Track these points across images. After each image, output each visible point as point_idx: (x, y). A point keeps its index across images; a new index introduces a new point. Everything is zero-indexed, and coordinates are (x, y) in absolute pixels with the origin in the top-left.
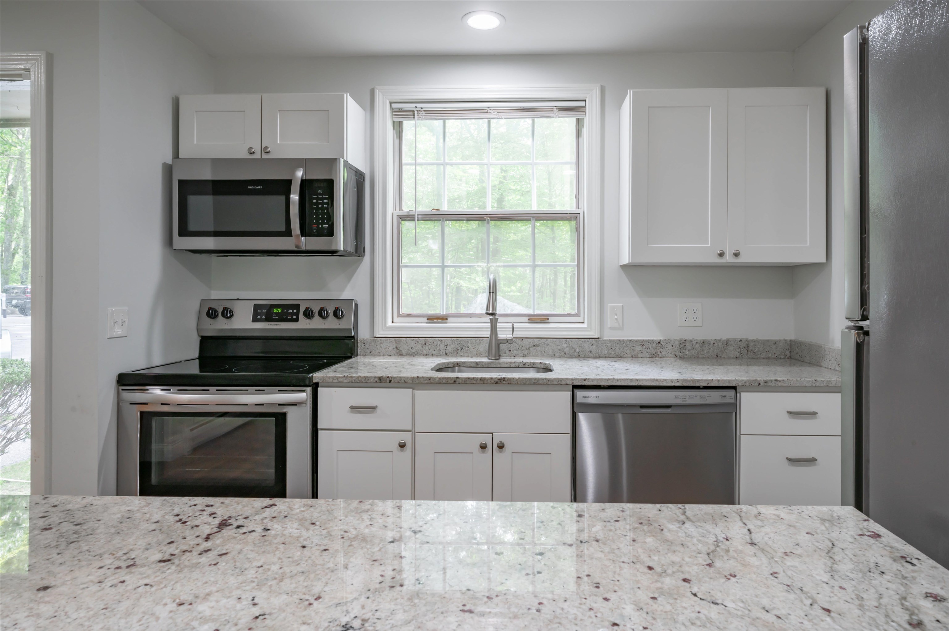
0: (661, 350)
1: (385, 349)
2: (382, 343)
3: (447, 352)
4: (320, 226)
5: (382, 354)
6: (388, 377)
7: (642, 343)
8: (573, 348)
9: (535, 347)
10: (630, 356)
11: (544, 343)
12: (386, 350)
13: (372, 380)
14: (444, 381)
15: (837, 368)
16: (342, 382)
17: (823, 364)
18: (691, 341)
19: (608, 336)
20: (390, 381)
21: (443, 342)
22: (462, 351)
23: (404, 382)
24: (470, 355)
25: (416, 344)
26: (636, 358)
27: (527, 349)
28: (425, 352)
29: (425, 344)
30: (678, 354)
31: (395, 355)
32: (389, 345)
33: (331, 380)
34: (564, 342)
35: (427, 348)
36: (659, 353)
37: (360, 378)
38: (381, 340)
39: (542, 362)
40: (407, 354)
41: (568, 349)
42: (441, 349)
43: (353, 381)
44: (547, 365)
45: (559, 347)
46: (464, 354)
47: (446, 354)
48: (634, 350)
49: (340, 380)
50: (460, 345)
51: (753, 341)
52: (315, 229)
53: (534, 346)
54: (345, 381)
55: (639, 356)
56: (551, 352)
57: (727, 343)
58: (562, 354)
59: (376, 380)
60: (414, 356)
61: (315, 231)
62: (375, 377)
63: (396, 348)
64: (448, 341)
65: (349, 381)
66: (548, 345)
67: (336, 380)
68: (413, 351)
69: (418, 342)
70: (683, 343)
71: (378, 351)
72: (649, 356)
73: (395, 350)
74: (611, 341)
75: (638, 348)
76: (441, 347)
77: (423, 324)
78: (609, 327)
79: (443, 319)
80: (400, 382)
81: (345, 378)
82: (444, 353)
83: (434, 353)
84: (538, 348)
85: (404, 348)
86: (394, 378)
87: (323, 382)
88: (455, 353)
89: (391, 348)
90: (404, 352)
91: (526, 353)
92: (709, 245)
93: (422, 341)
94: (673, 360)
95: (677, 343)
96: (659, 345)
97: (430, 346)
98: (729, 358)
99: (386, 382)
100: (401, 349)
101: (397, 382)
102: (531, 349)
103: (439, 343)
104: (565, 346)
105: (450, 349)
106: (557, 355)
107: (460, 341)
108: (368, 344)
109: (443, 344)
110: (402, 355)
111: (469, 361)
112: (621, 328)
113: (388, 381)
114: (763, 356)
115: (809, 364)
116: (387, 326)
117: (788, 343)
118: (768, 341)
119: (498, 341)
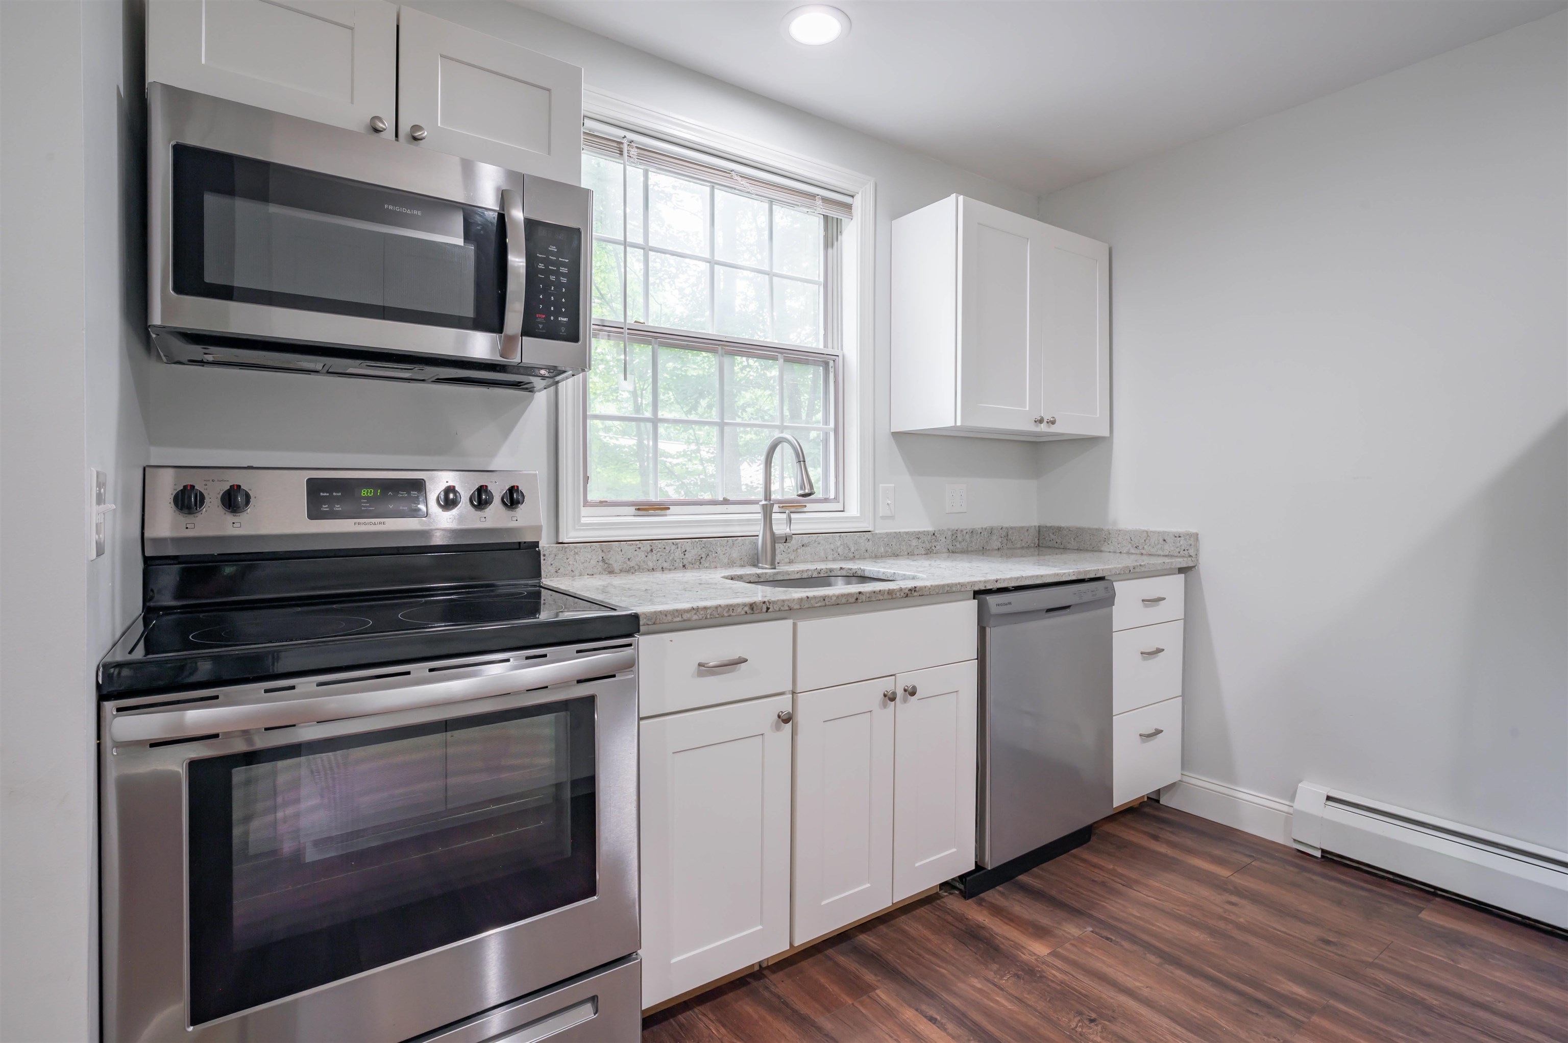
0: (935, 544)
1: (583, 563)
2: (577, 553)
3: (684, 563)
4: (552, 318)
5: (577, 573)
6: (764, 602)
7: (918, 536)
8: (848, 547)
9: (803, 548)
10: (906, 553)
11: (815, 541)
12: (585, 565)
13: (739, 610)
14: (844, 601)
16: (689, 620)
17: (1103, 549)
18: (962, 531)
19: (883, 528)
20: (768, 609)
21: (679, 546)
22: (708, 559)
23: (787, 608)
24: (718, 565)
25: (636, 553)
26: (912, 555)
27: (794, 551)
28: (651, 565)
29: (652, 550)
30: (951, 547)
31: (600, 573)
32: (589, 557)
33: (669, 618)
34: (837, 539)
35: (655, 558)
36: (933, 548)
37: (719, 610)
38: (575, 547)
39: (844, 567)
40: (621, 571)
41: (842, 547)
42: (676, 558)
43: (708, 617)
44: (854, 571)
45: (832, 547)
46: (710, 564)
47: (684, 566)
48: (910, 546)
49: (686, 616)
50: (704, 550)
51: (1012, 528)
52: (541, 323)
53: (803, 546)
54: (695, 617)
55: (916, 553)
56: (822, 554)
57: (991, 531)
58: (835, 556)
59: (746, 609)
60: (633, 573)
61: (541, 326)
62: (745, 605)
63: (603, 560)
64: (687, 545)
65: (701, 617)
66: (819, 543)
67: (678, 616)
68: (632, 564)
69: (640, 548)
70: (955, 534)
71: (570, 568)
72: (924, 553)
73: (601, 564)
74: (888, 534)
75: (914, 543)
76: (677, 554)
77: (628, 517)
78: (881, 515)
79: (661, 507)
80: (782, 608)
81: (694, 612)
82: (681, 565)
83: (665, 565)
84: (808, 549)
85: (616, 560)
86: (775, 602)
87: (654, 624)
88: (698, 563)
89: (593, 562)
90: (616, 567)
91: (792, 557)
92: (1028, 409)
93: (646, 546)
94: (945, 555)
95: (950, 533)
96: (934, 537)
97: (659, 554)
98: (993, 550)
99: (761, 612)
100: (611, 562)
101: (778, 609)
102: (799, 550)
103: (673, 547)
104: (839, 544)
105: (690, 556)
106: (830, 557)
107: (705, 544)
108: (553, 556)
109: (679, 549)
110: (611, 572)
112: (892, 517)
113: (765, 610)
114: (1019, 546)
115: (1079, 550)
116: (582, 522)
117: (1037, 529)
118: (1022, 528)
119: (775, 539)
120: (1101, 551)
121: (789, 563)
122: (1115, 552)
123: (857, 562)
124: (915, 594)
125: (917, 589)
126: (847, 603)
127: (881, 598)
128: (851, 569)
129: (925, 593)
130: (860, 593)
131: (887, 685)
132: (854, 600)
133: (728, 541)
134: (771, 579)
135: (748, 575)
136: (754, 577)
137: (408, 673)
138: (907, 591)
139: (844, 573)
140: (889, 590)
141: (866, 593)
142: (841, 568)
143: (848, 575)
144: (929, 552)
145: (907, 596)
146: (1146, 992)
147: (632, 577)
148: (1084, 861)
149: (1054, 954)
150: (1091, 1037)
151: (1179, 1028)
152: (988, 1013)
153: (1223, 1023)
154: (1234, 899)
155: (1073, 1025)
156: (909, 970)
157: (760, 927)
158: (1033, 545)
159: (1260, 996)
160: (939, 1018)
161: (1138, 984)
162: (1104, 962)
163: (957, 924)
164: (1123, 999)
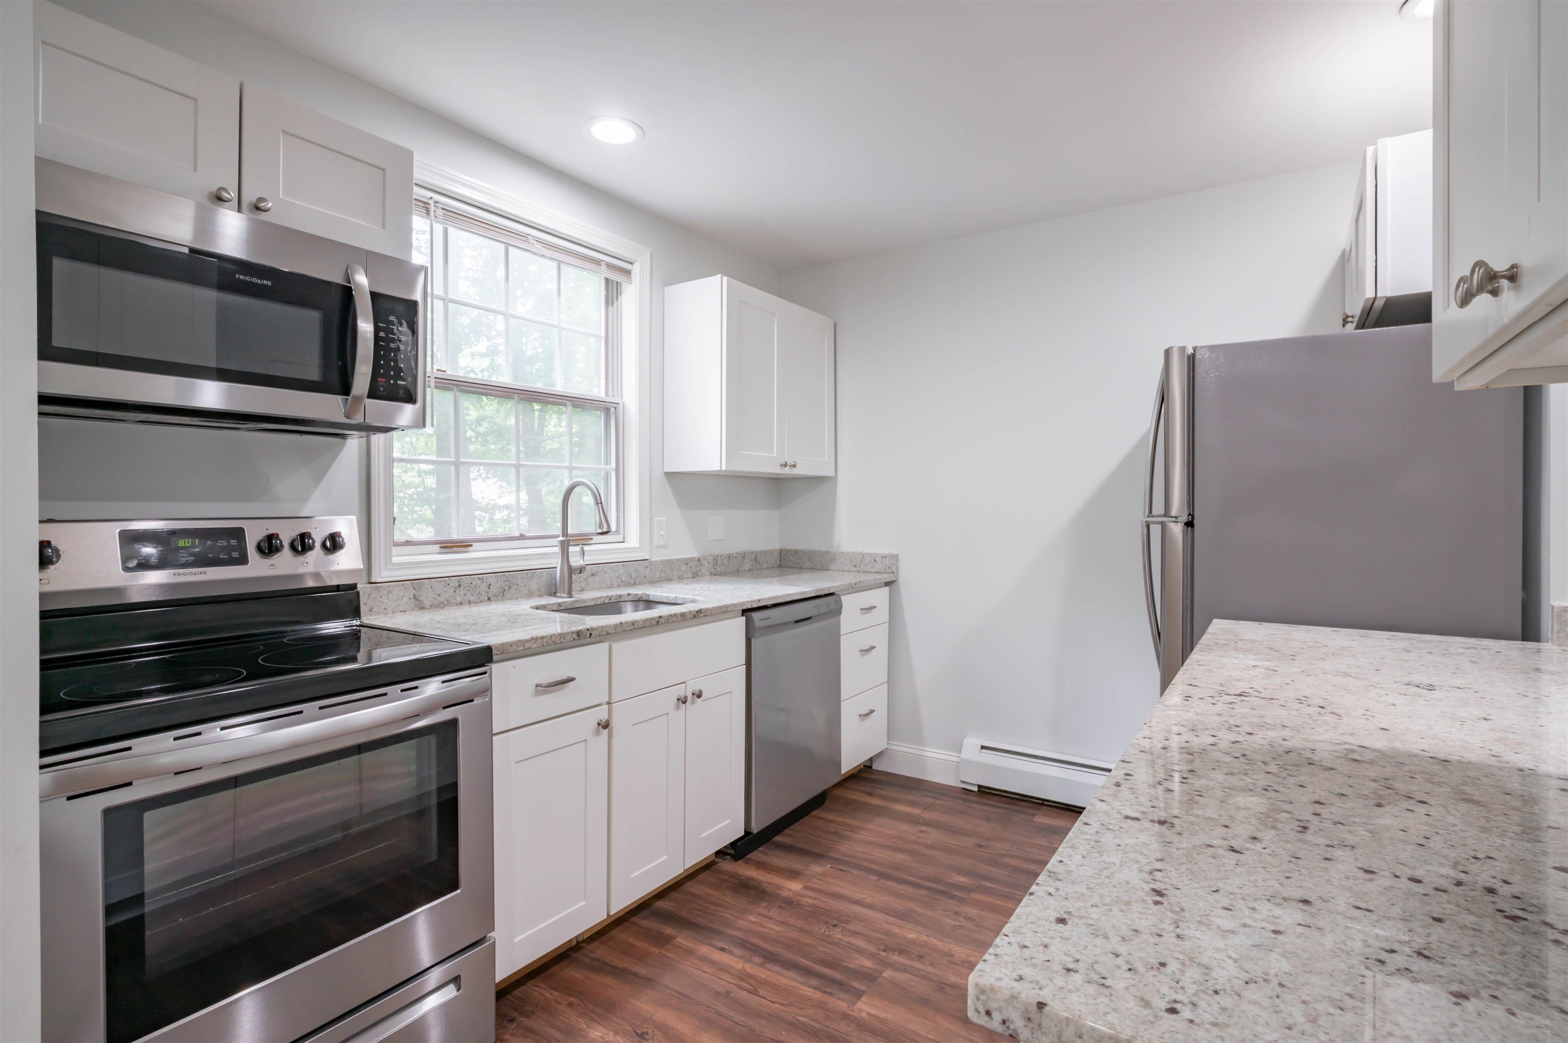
0: (700, 568)
1: (396, 601)
2: (390, 592)
3: (489, 596)
4: (392, 382)
5: (390, 611)
6: (588, 630)
7: (686, 562)
8: (630, 574)
9: (593, 577)
10: (677, 578)
11: (603, 571)
12: (398, 602)
13: (569, 637)
14: (648, 624)
15: (852, 569)
16: (529, 648)
17: (830, 568)
18: (721, 556)
19: (659, 556)
20: (591, 634)
21: (485, 580)
22: (510, 591)
23: (605, 633)
24: (519, 596)
25: (445, 589)
26: (681, 579)
27: (584, 580)
28: (459, 599)
29: (460, 586)
30: (712, 571)
31: (412, 610)
32: (402, 594)
33: (514, 648)
34: (621, 567)
35: (462, 593)
36: (699, 572)
37: (553, 638)
38: (389, 586)
39: (630, 593)
40: (431, 606)
41: (625, 575)
42: (481, 592)
43: (545, 645)
44: (640, 596)
45: (617, 574)
46: (512, 596)
47: (489, 599)
48: (680, 571)
49: (527, 645)
50: (506, 583)
51: (760, 552)
52: (382, 386)
53: (592, 575)
54: (534, 646)
55: (685, 577)
56: (608, 581)
57: (744, 555)
58: (619, 582)
59: (574, 636)
60: (442, 608)
61: (382, 389)
62: (573, 633)
63: (415, 597)
64: (492, 579)
65: (539, 645)
66: (606, 572)
67: (521, 646)
68: (441, 599)
69: (449, 584)
70: (716, 558)
71: (383, 606)
72: (691, 576)
73: (413, 601)
74: (662, 562)
75: (683, 568)
76: (482, 588)
77: (434, 556)
78: (656, 545)
79: (463, 545)
80: (602, 634)
81: (534, 641)
82: (486, 598)
83: (472, 598)
84: (596, 578)
85: (427, 598)
86: (596, 629)
87: (502, 653)
88: (501, 595)
89: (405, 600)
90: (427, 603)
91: (583, 586)
92: (775, 455)
93: (454, 582)
94: (709, 577)
95: (712, 559)
96: (699, 562)
97: (466, 589)
98: (745, 571)
99: (585, 638)
100: (422, 598)
101: (598, 634)
102: (589, 579)
103: (479, 582)
104: (622, 572)
105: (494, 589)
106: (615, 584)
107: (507, 577)
108: (367, 595)
109: (485, 583)
110: (422, 608)
111: (551, 602)
112: (665, 547)
113: (588, 636)
114: (765, 566)
115: (812, 569)
116: (394, 562)
117: (779, 552)
118: (768, 551)
119: (571, 570)
120: (829, 570)
121: (581, 591)
122: (839, 570)
123: (638, 587)
124: (701, 615)
125: (702, 611)
126: (651, 626)
127: (675, 619)
128: (637, 595)
129: (708, 614)
130: (660, 617)
131: (680, 691)
132: (656, 623)
133: (527, 574)
134: (571, 607)
135: (551, 604)
136: (556, 606)
137: (301, 712)
138: (694, 613)
139: (631, 598)
140: (682, 613)
141: (665, 616)
142: (629, 594)
143: (635, 599)
144: (696, 576)
145: (695, 617)
146: (869, 900)
147: (442, 611)
148: (821, 819)
149: (806, 888)
150: (835, 936)
151: (890, 918)
152: (763, 937)
153: (919, 910)
154: (924, 828)
155: (822, 931)
156: (700, 919)
157: (584, 903)
158: (776, 566)
159: (941, 888)
160: (727, 947)
161: (864, 896)
162: (840, 886)
163: (731, 880)
164: (855, 908)
